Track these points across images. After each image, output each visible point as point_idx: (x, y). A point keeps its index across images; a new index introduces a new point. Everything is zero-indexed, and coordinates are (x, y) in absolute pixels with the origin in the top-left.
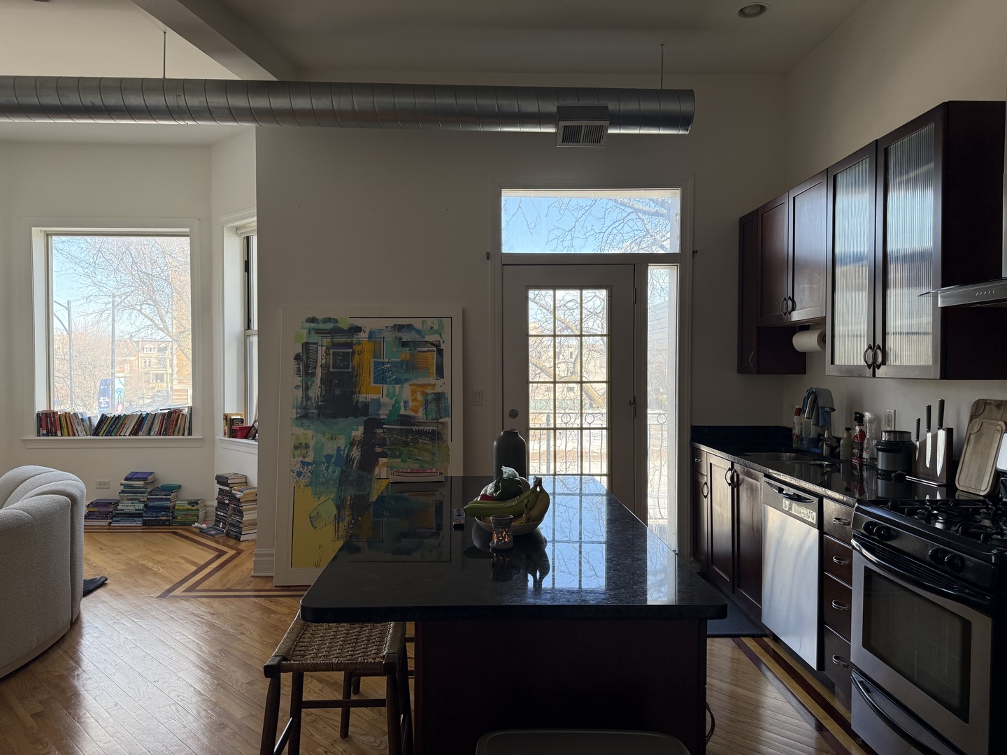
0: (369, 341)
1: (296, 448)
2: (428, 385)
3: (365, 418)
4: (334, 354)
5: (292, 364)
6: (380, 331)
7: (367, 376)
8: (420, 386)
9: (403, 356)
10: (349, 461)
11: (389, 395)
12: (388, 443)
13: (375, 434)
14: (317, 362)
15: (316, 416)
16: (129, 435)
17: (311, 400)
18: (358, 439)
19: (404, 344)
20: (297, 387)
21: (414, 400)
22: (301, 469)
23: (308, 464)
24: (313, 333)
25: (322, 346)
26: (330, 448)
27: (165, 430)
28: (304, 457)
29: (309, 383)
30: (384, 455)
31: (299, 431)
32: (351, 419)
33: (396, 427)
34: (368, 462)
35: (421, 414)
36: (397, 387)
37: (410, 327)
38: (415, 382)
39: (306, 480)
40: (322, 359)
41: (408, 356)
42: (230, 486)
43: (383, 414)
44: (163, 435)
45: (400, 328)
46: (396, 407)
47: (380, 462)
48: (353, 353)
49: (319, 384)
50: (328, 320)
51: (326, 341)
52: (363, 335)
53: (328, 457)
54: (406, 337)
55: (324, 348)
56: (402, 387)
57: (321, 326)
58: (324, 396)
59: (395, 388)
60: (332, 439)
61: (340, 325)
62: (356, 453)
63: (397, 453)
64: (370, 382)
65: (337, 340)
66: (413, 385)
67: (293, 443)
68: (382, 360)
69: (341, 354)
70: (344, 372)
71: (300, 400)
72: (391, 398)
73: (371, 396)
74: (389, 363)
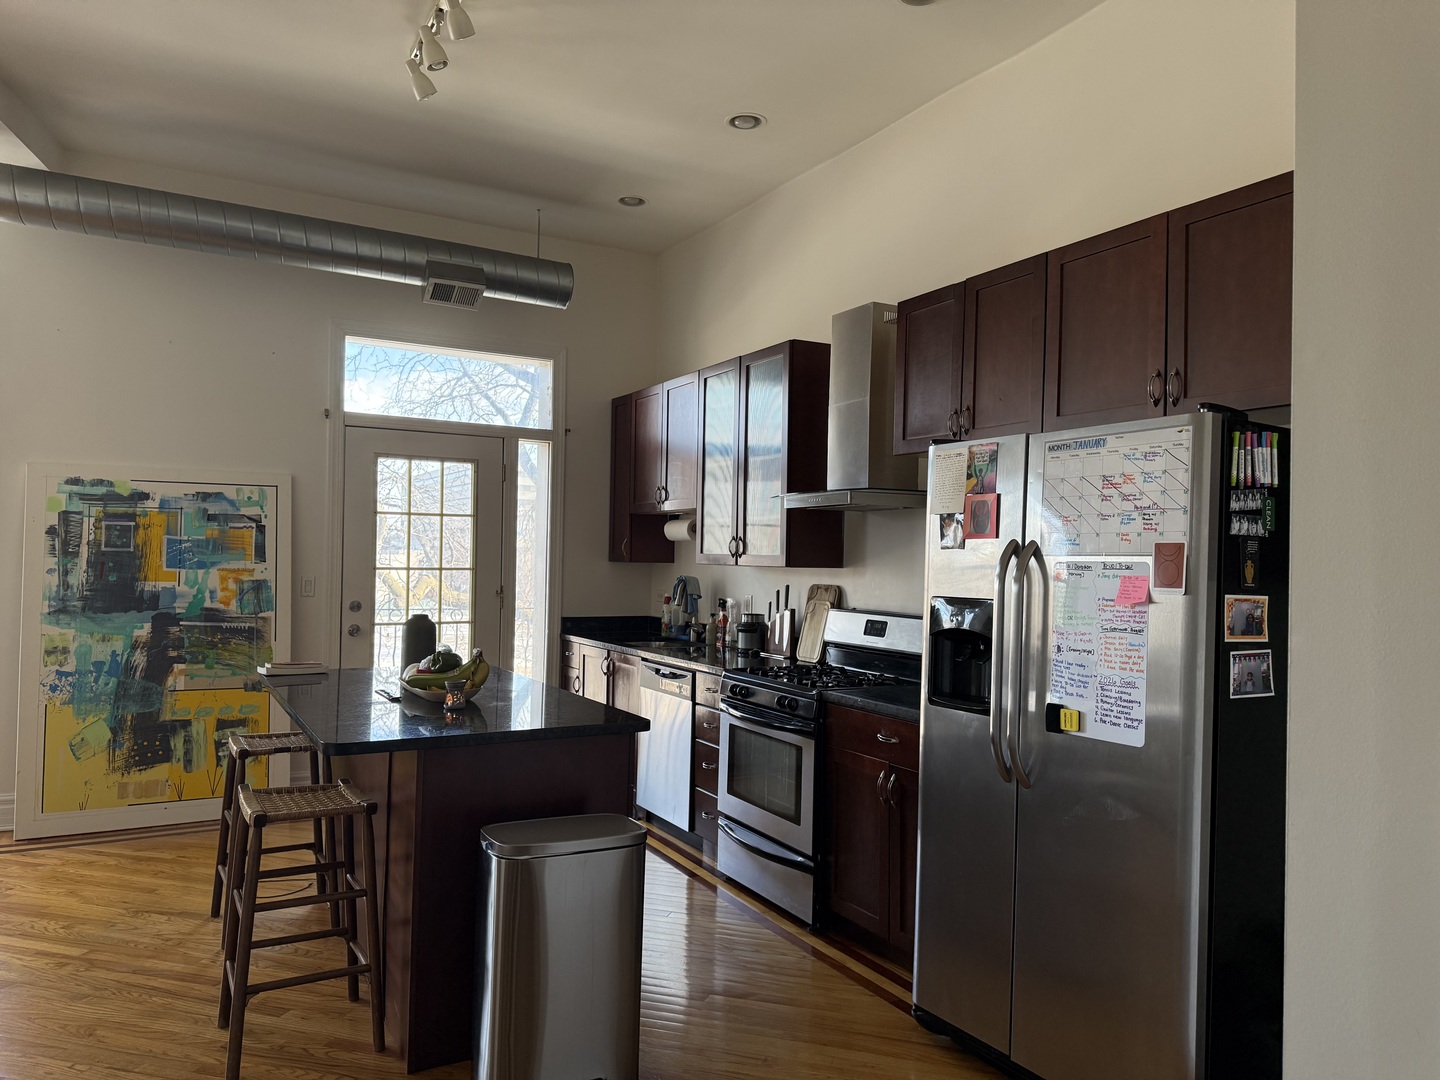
0: (160, 512)
1: (48, 653)
2: (245, 570)
3: (154, 613)
4: (108, 528)
5: (43, 541)
6: (177, 499)
7: (157, 558)
8: (234, 571)
9: (209, 532)
10: (129, 669)
11: (191, 584)
12: (186, 644)
13: (168, 633)
14: (81, 537)
15: (79, 610)
17: (72, 588)
18: (144, 640)
19: (211, 518)
20: (50, 571)
21: (223, 590)
22: (57, 682)
23: (67, 674)
24: (76, 499)
25: (90, 516)
26: (101, 652)
28: (61, 665)
29: (69, 566)
30: (180, 660)
31: (54, 631)
32: (133, 614)
33: (198, 624)
34: (159, 669)
35: (233, 608)
36: (201, 572)
37: (219, 496)
38: (225, 566)
39: (65, 696)
40: (89, 534)
41: (216, 532)
43: (180, 607)
45: (205, 496)
46: (198, 598)
47: (175, 670)
48: (137, 527)
49: (84, 567)
50: (100, 482)
51: (94, 511)
52: (152, 505)
53: (99, 665)
54: (213, 508)
55: (92, 520)
56: (207, 573)
57: (89, 490)
58: (92, 584)
59: (197, 573)
60: (103, 641)
61: (117, 490)
62: (140, 659)
63: (200, 658)
64: (161, 566)
65: (111, 509)
66: (223, 570)
67: (44, 646)
68: (178, 538)
69: (118, 528)
70: (122, 552)
71: (54, 589)
72: (192, 587)
73: (161, 585)
74: (188, 541)
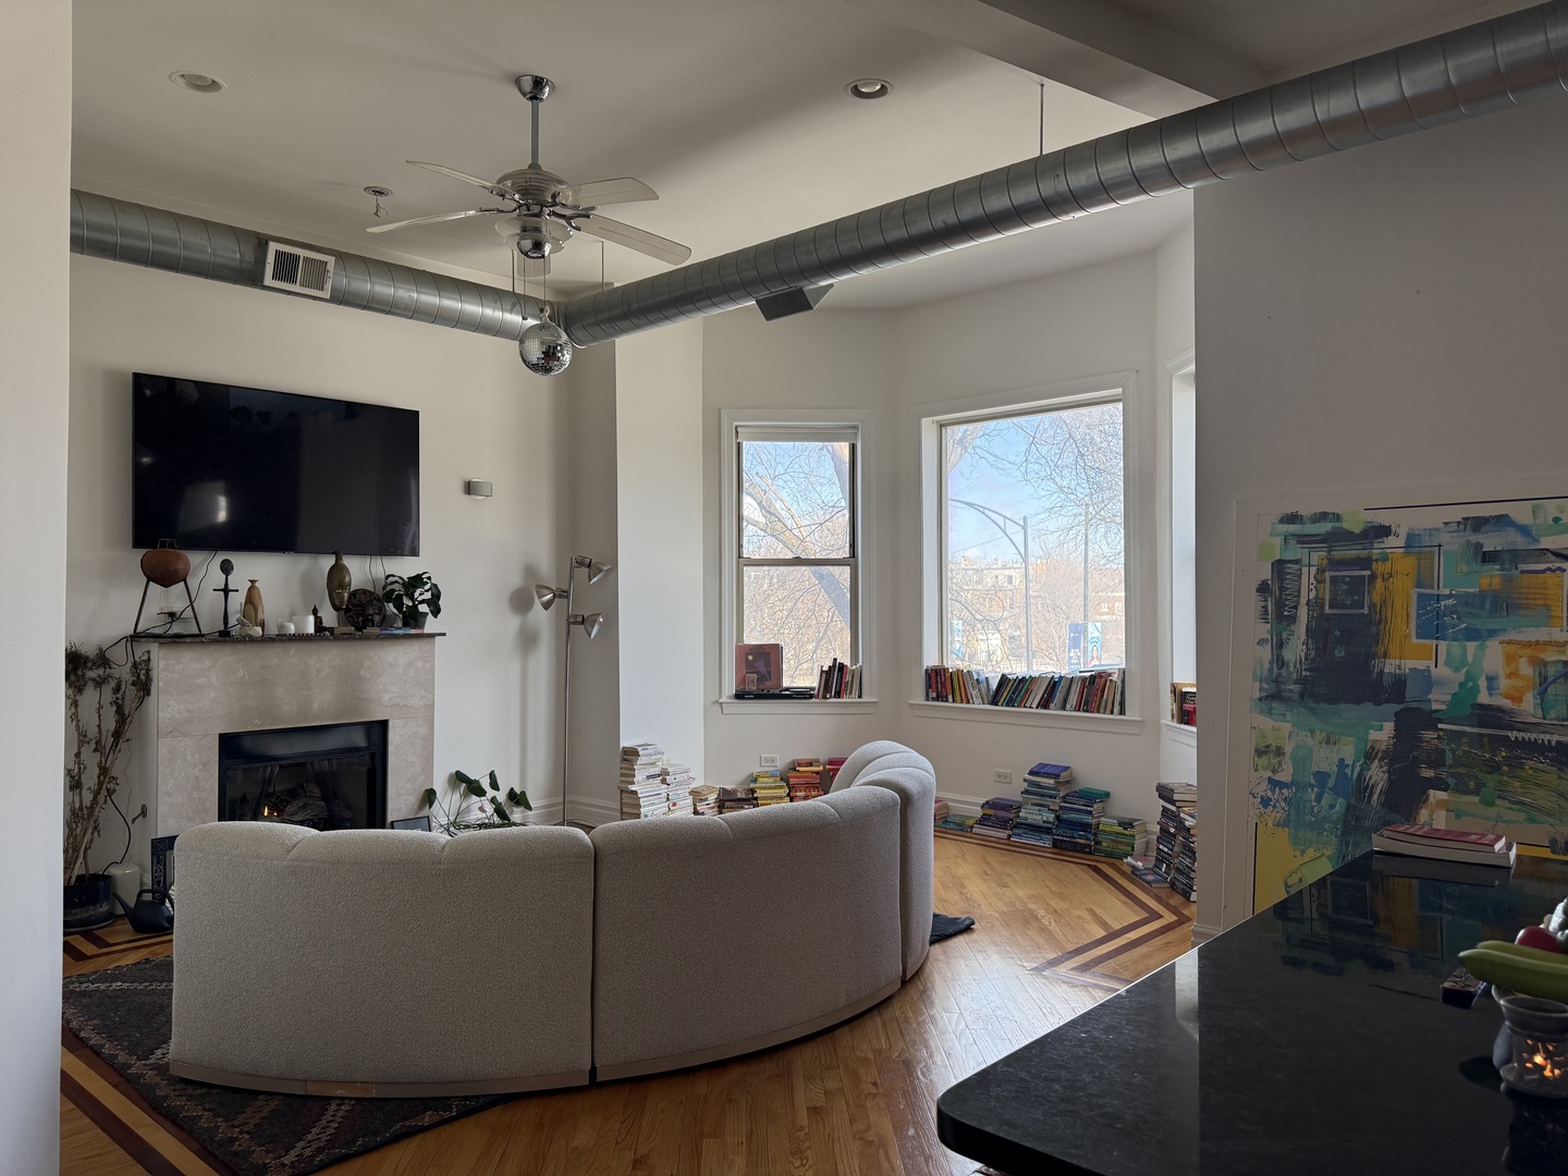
0: (1407, 554)
1: (1260, 753)
2: (1550, 643)
3: (1398, 707)
4: (1334, 580)
5: (1253, 602)
6: (1432, 532)
7: (1403, 625)
8: (1528, 645)
9: (1485, 582)
10: (1362, 788)
11: (1456, 664)
12: (1449, 761)
13: (1421, 740)
14: (1299, 596)
15: (1296, 697)
16: (1037, 707)
17: (1288, 666)
18: (1383, 748)
19: (1488, 557)
20: (1261, 642)
21: (1512, 675)
22: (1269, 794)
23: (1282, 785)
24: (1293, 542)
25: (1310, 566)
26: (1325, 759)
27: (1086, 703)
28: (1274, 771)
29: (1284, 635)
30: (1439, 784)
31: (1265, 722)
32: (1368, 706)
33: (1468, 729)
34: (1404, 798)
35: (1529, 706)
36: (1471, 646)
37: (1502, 521)
38: (1513, 636)
39: (1279, 815)
40: (1310, 590)
41: (1497, 583)
42: (1177, 804)
43: (1438, 700)
44: (1084, 711)
45: (1478, 524)
46: (1467, 688)
47: (1431, 799)
48: (1373, 577)
49: (1303, 637)
50: (1323, 517)
51: (1318, 557)
52: (1394, 542)
53: (1321, 777)
54: (1491, 542)
55: (1313, 570)
56: (1482, 648)
57: (1309, 529)
58: (1313, 660)
59: (1465, 649)
60: (1328, 742)
61: (1347, 525)
62: (1378, 775)
63: (1472, 785)
64: (1407, 636)
65: (1338, 554)
66: (1509, 642)
67: (1254, 743)
68: (1435, 592)
69: (1347, 579)
70: (1353, 615)
71: (1267, 666)
72: (1457, 670)
73: (1409, 664)
74: (1450, 596)
